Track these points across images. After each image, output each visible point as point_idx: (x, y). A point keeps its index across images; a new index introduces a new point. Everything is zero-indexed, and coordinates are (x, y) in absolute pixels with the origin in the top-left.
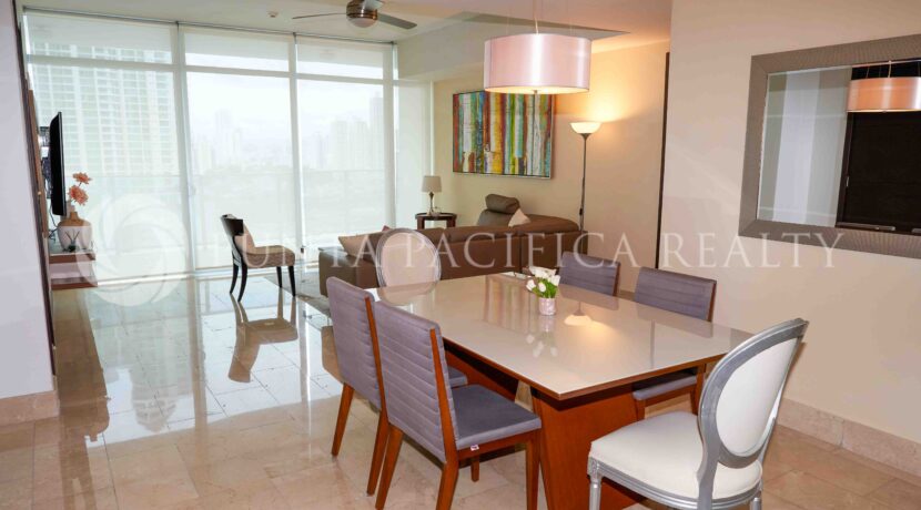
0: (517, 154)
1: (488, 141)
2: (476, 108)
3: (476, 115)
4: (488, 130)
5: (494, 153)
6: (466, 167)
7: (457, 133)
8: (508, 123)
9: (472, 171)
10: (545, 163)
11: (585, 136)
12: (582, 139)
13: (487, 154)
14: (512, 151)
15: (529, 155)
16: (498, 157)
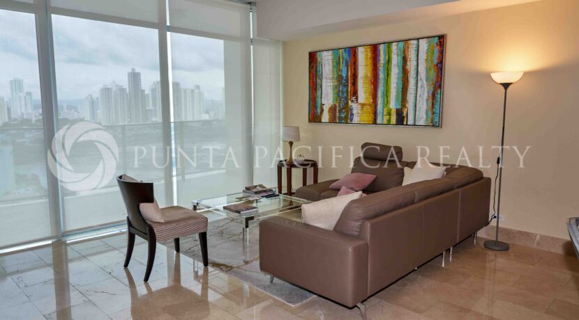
0: (393, 105)
1: (355, 93)
2: (338, 63)
3: (339, 70)
4: (355, 84)
5: (363, 105)
6: (326, 117)
7: (314, 86)
8: (381, 75)
9: (333, 120)
10: (433, 113)
11: (506, 86)
12: (502, 88)
13: (354, 106)
14: (387, 102)
15: (410, 105)
16: (369, 109)
